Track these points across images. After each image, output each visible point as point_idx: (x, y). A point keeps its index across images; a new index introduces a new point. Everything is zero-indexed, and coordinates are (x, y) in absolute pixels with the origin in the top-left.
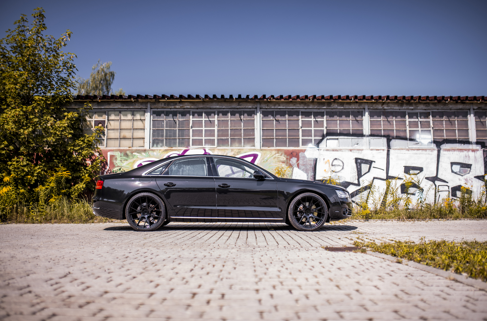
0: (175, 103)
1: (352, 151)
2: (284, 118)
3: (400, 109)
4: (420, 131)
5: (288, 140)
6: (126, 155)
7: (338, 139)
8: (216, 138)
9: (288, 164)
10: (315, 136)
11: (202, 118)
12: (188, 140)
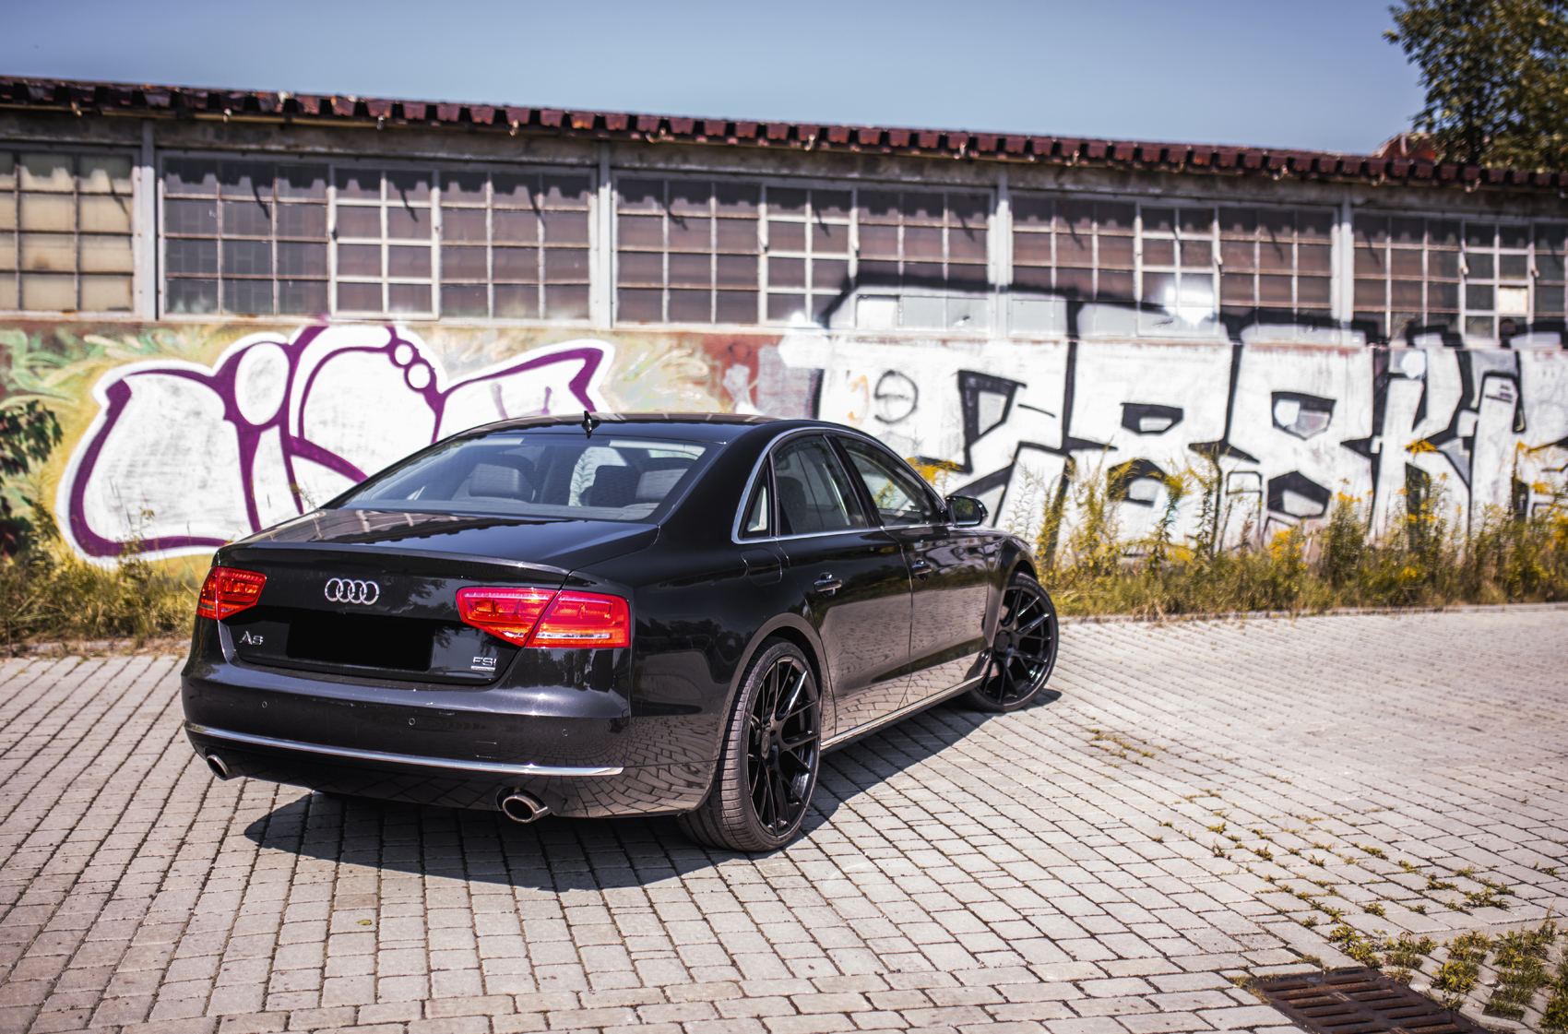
0: (263, 132)
1: (950, 344)
2: (703, 210)
3: (1115, 194)
4: (1178, 276)
5: (718, 297)
6: (55, 345)
7: (897, 297)
8: (435, 281)
9: (717, 391)
10: (816, 283)
11: (379, 197)
12: (319, 285)
